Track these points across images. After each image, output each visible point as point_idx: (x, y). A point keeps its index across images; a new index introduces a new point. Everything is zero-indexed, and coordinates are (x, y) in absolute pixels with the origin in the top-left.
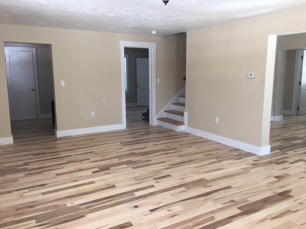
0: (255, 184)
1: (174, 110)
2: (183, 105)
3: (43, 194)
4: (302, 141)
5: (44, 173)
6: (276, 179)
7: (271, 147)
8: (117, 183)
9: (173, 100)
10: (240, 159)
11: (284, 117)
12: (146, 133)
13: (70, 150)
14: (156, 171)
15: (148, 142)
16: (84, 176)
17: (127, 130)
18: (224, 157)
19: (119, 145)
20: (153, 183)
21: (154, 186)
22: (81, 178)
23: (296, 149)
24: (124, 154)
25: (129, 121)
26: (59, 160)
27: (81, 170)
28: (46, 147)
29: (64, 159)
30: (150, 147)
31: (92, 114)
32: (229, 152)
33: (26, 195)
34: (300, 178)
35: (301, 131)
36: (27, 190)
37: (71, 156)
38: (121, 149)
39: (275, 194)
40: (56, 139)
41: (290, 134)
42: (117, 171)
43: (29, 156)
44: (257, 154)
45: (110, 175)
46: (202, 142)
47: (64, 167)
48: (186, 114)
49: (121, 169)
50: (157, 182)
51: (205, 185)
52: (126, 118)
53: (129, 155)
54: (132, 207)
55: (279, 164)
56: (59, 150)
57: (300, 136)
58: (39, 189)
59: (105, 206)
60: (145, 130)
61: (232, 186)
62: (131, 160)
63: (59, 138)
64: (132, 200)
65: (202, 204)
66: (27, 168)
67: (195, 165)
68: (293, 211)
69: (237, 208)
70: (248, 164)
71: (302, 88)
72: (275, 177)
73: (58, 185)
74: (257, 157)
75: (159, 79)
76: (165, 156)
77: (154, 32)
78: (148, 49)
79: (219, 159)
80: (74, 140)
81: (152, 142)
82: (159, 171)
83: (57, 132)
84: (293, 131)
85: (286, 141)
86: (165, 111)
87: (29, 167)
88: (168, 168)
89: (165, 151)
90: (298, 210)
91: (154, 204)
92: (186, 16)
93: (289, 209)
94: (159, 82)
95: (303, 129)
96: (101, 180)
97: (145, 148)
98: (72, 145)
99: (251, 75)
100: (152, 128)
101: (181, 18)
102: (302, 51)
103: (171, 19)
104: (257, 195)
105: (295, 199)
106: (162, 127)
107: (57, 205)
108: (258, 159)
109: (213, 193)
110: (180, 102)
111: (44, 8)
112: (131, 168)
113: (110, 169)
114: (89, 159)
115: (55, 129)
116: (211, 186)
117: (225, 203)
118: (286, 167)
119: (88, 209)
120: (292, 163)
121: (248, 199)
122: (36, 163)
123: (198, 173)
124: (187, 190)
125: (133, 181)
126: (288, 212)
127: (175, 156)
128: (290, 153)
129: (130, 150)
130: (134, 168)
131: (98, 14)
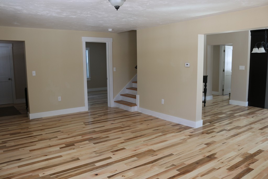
0: (191, 150)
1: (128, 94)
2: (136, 89)
3: (19, 167)
4: (225, 115)
5: (20, 149)
6: (206, 146)
7: (203, 121)
8: (81, 157)
9: (127, 85)
10: (180, 132)
11: (213, 97)
12: (105, 114)
13: (41, 130)
14: (113, 145)
15: (107, 121)
16: (53, 151)
17: (89, 111)
18: (168, 131)
19: (82, 125)
20: (110, 155)
21: (111, 158)
22: (50, 153)
23: (221, 121)
24: (87, 132)
25: (91, 104)
26: (32, 138)
27: (50, 147)
28: (21, 128)
29: (36, 137)
30: (108, 125)
31: (59, 99)
32: (173, 127)
33: (5, 169)
34: (223, 144)
35: (224, 108)
36: (5, 164)
37: (42, 135)
38: (83, 128)
39: (204, 157)
40: (29, 121)
41: (217, 110)
42: (81, 147)
43: (6, 135)
44: (193, 127)
45: (74, 150)
46: (152, 120)
47: (36, 144)
48: (138, 97)
49: (84, 145)
50: (114, 154)
51: (153, 154)
52: (88, 101)
53: (90, 133)
54: (93, 175)
55: (209, 134)
56: (32, 129)
57: (224, 111)
58: (16, 163)
59: (71, 175)
60: (104, 111)
61: (173, 154)
62: (92, 137)
63: (31, 119)
64: (93, 169)
65: (150, 170)
66: (6, 146)
67: (145, 139)
68: (217, 168)
69: (176, 170)
70: (186, 136)
71: (225, 74)
72: (205, 144)
73: (32, 159)
74: (193, 130)
75: (115, 68)
76: (120, 132)
77: (110, 30)
78: (106, 43)
79: (165, 133)
80: (45, 121)
81: (110, 121)
82: (116, 145)
83: (30, 114)
84: (219, 107)
85: (214, 116)
86: (121, 95)
87: (7, 145)
88: (123, 142)
89: (121, 129)
90: (220, 168)
91: (112, 172)
92: (135, 18)
93: (214, 167)
94: (115, 71)
95: (226, 106)
96: (68, 154)
97: (104, 126)
98: (43, 126)
99: (187, 65)
100: (110, 109)
101: (131, 19)
102: (224, 46)
103: (124, 20)
104: (192, 159)
105: (219, 159)
106: (118, 108)
107: (32, 175)
108: (194, 131)
109: (158, 160)
110: (133, 87)
111: (19, 12)
112: (92, 144)
113: (75, 145)
114: (57, 137)
115: (28, 112)
116: (157, 155)
117: (167, 168)
118: (213, 136)
119: (57, 178)
120: (218, 132)
121: (184, 163)
122: (13, 141)
123: (147, 145)
124: (138, 159)
125: (94, 155)
126: (213, 169)
127: (129, 132)
128: (217, 125)
129: (91, 129)
130: (94, 144)
131: (64, 16)
